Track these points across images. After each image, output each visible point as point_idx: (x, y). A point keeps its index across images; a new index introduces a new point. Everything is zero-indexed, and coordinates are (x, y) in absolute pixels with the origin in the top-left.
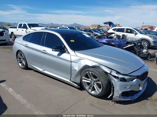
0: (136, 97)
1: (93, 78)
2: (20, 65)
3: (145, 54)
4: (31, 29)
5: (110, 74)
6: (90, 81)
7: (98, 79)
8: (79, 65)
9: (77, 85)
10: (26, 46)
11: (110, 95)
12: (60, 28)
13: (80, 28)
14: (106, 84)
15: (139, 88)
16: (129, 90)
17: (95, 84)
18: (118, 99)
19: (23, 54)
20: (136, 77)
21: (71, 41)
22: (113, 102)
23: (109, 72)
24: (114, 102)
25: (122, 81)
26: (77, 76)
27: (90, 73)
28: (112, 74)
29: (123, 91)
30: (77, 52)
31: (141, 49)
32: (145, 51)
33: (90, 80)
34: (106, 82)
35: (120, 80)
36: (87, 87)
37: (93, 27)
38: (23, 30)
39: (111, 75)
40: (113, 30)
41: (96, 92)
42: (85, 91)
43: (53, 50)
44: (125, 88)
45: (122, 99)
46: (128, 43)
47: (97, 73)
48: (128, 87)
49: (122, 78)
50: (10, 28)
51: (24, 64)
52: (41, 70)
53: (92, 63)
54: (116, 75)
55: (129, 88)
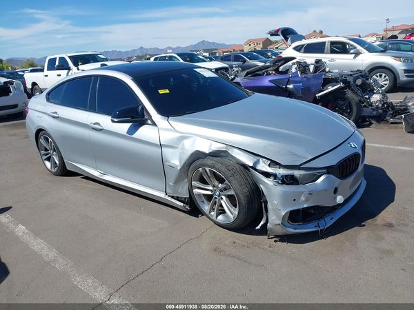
0: (329, 221)
1: (216, 183)
2: (48, 164)
3: (377, 108)
4: (78, 69)
5: (253, 168)
6: (211, 191)
7: (226, 184)
8: (181, 153)
9: (182, 204)
10: (54, 117)
11: (262, 223)
12: (155, 59)
13: (216, 53)
14: (248, 194)
15: (335, 198)
16: (305, 206)
17: (223, 197)
18: (281, 231)
19: (50, 137)
20: (324, 171)
21: (161, 92)
22: (272, 238)
23: (251, 165)
24: (275, 239)
25: (288, 184)
26: (178, 180)
27: (207, 169)
28: (260, 167)
29: (291, 209)
30: (175, 120)
31: (367, 94)
32: (376, 98)
33: (211, 188)
34: (246, 190)
35: (280, 182)
36: (206, 207)
37: (252, 45)
38: (59, 75)
39: (257, 170)
40: (295, 49)
41: (227, 217)
42: (204, 216)
43: (113, 121)
44: (294, 200)
45: (291, 231)
46: (327, 81)
47: (223, 169)
48: (303, 198)
49: (286, 176)
50: (32, 71)
51: (57, 162)
52: (95, 173)
53: (211, 145)
54: (270, 170)
55: (307, 201)
